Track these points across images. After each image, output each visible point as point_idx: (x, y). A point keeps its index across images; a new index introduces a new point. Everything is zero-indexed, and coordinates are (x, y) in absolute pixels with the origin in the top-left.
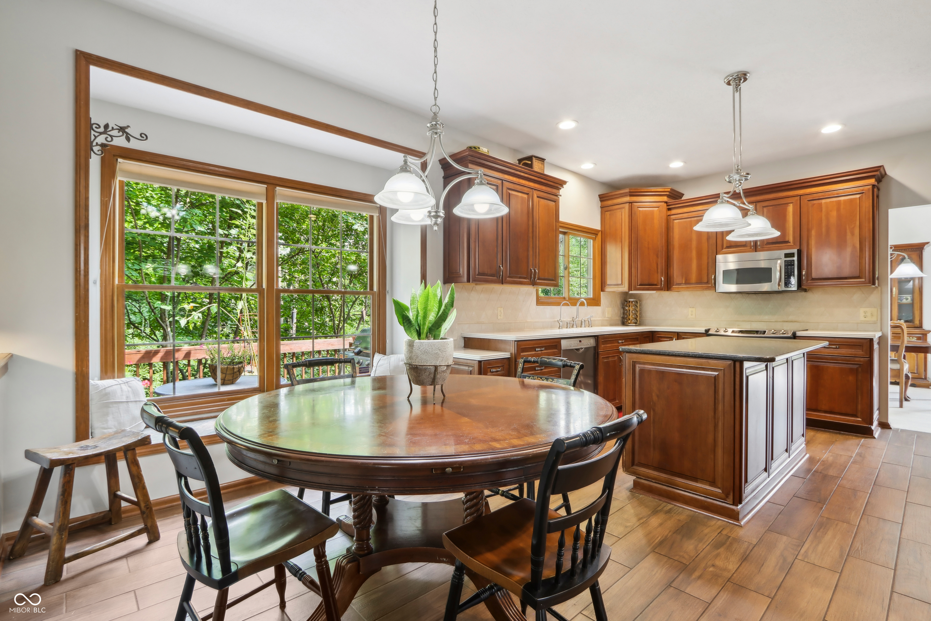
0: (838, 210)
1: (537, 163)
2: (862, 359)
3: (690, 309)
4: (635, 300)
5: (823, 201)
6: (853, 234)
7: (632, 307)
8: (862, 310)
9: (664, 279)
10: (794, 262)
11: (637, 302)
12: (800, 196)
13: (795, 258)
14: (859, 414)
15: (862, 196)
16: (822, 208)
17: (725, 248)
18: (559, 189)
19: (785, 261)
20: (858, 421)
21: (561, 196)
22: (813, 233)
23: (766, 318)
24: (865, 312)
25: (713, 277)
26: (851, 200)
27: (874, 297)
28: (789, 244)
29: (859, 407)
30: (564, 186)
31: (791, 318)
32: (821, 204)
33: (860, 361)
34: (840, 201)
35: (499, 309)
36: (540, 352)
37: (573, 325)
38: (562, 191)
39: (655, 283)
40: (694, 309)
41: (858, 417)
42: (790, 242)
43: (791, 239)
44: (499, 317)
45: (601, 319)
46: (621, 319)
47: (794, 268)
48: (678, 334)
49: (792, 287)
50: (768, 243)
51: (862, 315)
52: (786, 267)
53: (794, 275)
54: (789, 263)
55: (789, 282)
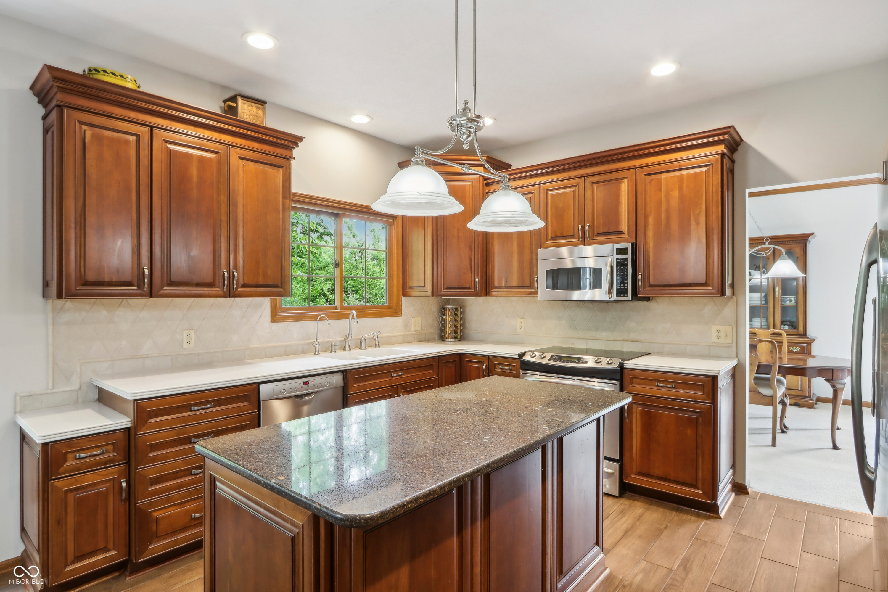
0: (681, 189)
1: (246, 106)
2: (703, 405)
3: (519, 320)
4: (454, 307)
5: (663, 176)
6: (698, 223)
7: (449, 316)
8: (714, 328)
9: (479, 281)
10: (627, 261)
11: (456, 309)
12: (636, 168)
13: (629, 256)
14: (700, 485)
15: (709, 169)
16: (661, 185)
17: (550, 240)
18: (291, 149)
19: (617, 259)
20: (698, 495)
21: (294, 158)
22: (651, 220)
23: (604, 335)
24: (718, 331)
25: (536, 279)
26: (696, 175)
27: (728, 311)
28: (623, 236)
29: (700, 474)
30: (299, 144)
31: (632, 336)
32: (659, 181)
33: (701, 409)
34: (681, 177)
35: (185, 333)
36: (203, 411)
37: (345, 347)
38: (295, 152)
39: (468, 285)
40: (522, 321)
41: (698, 488)
42: (624, 233)
43: (625, 230)
44: (185, 346)
45: (402, 333)
46: (437, 331)
47: (627, 269)
48: (489, 358)
49: (626, 295)
50: (599, 234)
51: (714, 334)
52: (618, 268)
53: (627, 279)
54: (622, 262)
55: (622, 289)
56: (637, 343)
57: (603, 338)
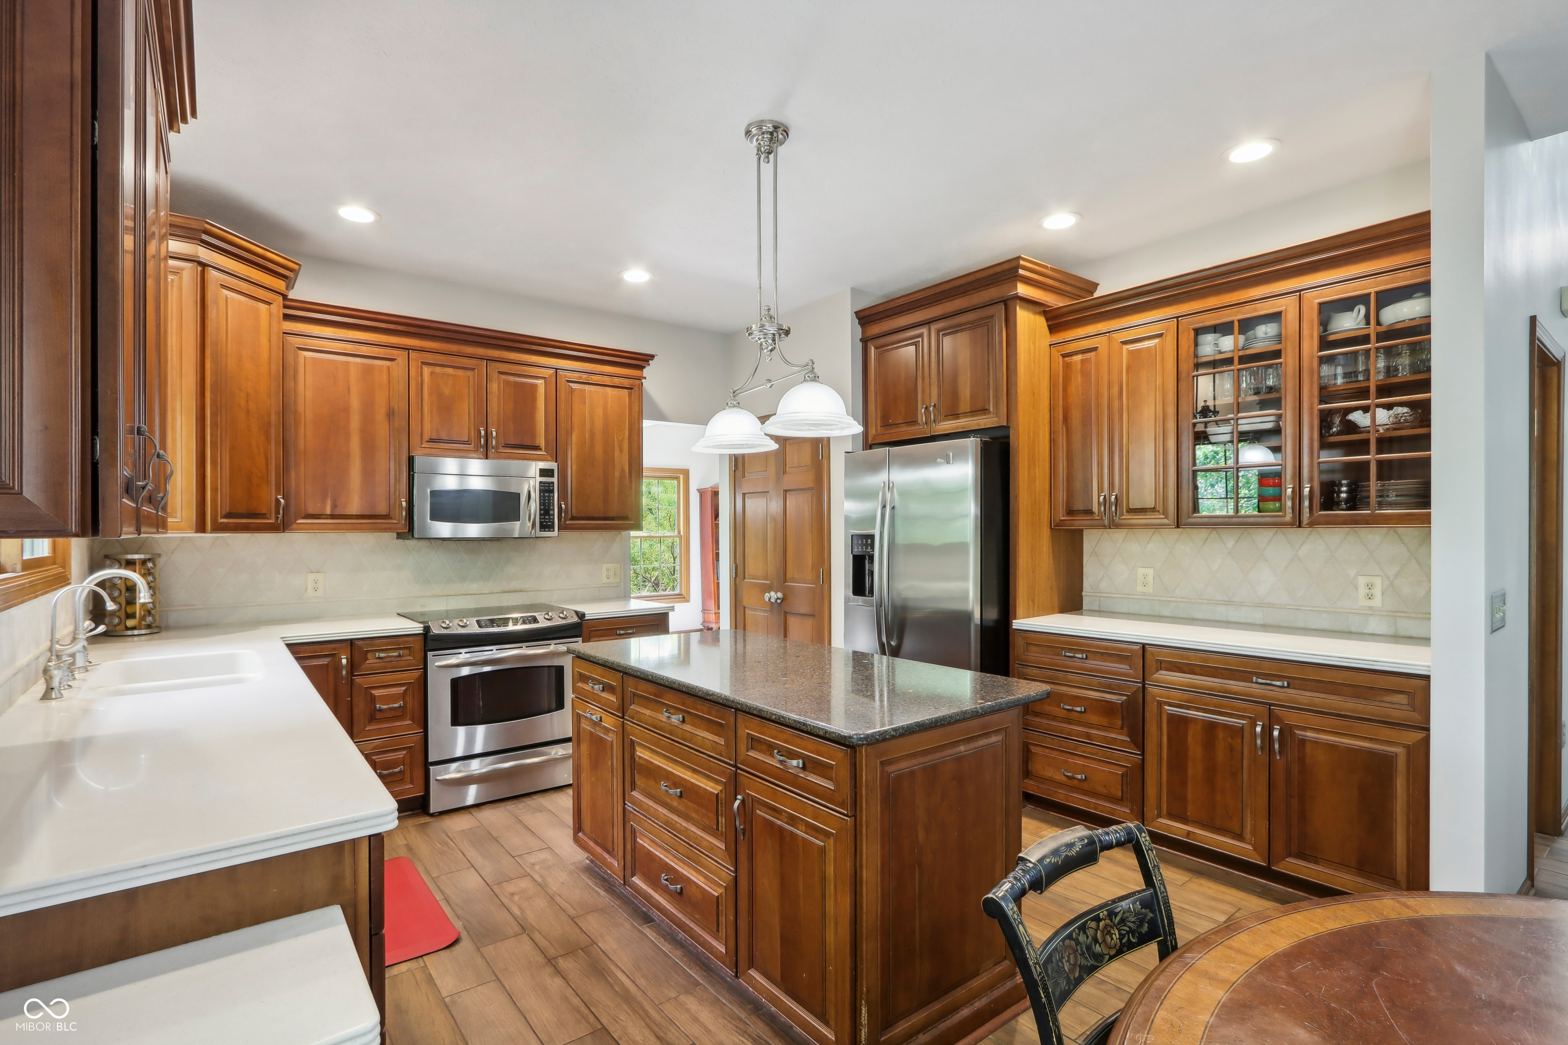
3: (311, 577)
5: (587, 388)
8: (605, 566)
9: (284, 502)
10: (553, 486)
12: (556, 369)
13: (555, 480)
15: (630, 393)
16: (585, 398)
17: (428, 443)
19: (541, 482)
23: (474, 587)
24: (609, 570)
25: (403, 503)
26: (620, 396)
27: (617, 546)
28: (543, 452)
31: (514, 585)
32: (583, 393)
34: (605, 395)
39: (264, 511)
40: (320, 576)
42: (544, 449)
43: (544, 444)
47: (553, 497)
48: (351, 644)
49: (552, 530)
50: (507, 446)
51: (604, 573)
52: (542, 494)
53: (553, 510)
54: (547, 486)
55: (547, 522)
56: (521, 593)
57: (473, 592)
